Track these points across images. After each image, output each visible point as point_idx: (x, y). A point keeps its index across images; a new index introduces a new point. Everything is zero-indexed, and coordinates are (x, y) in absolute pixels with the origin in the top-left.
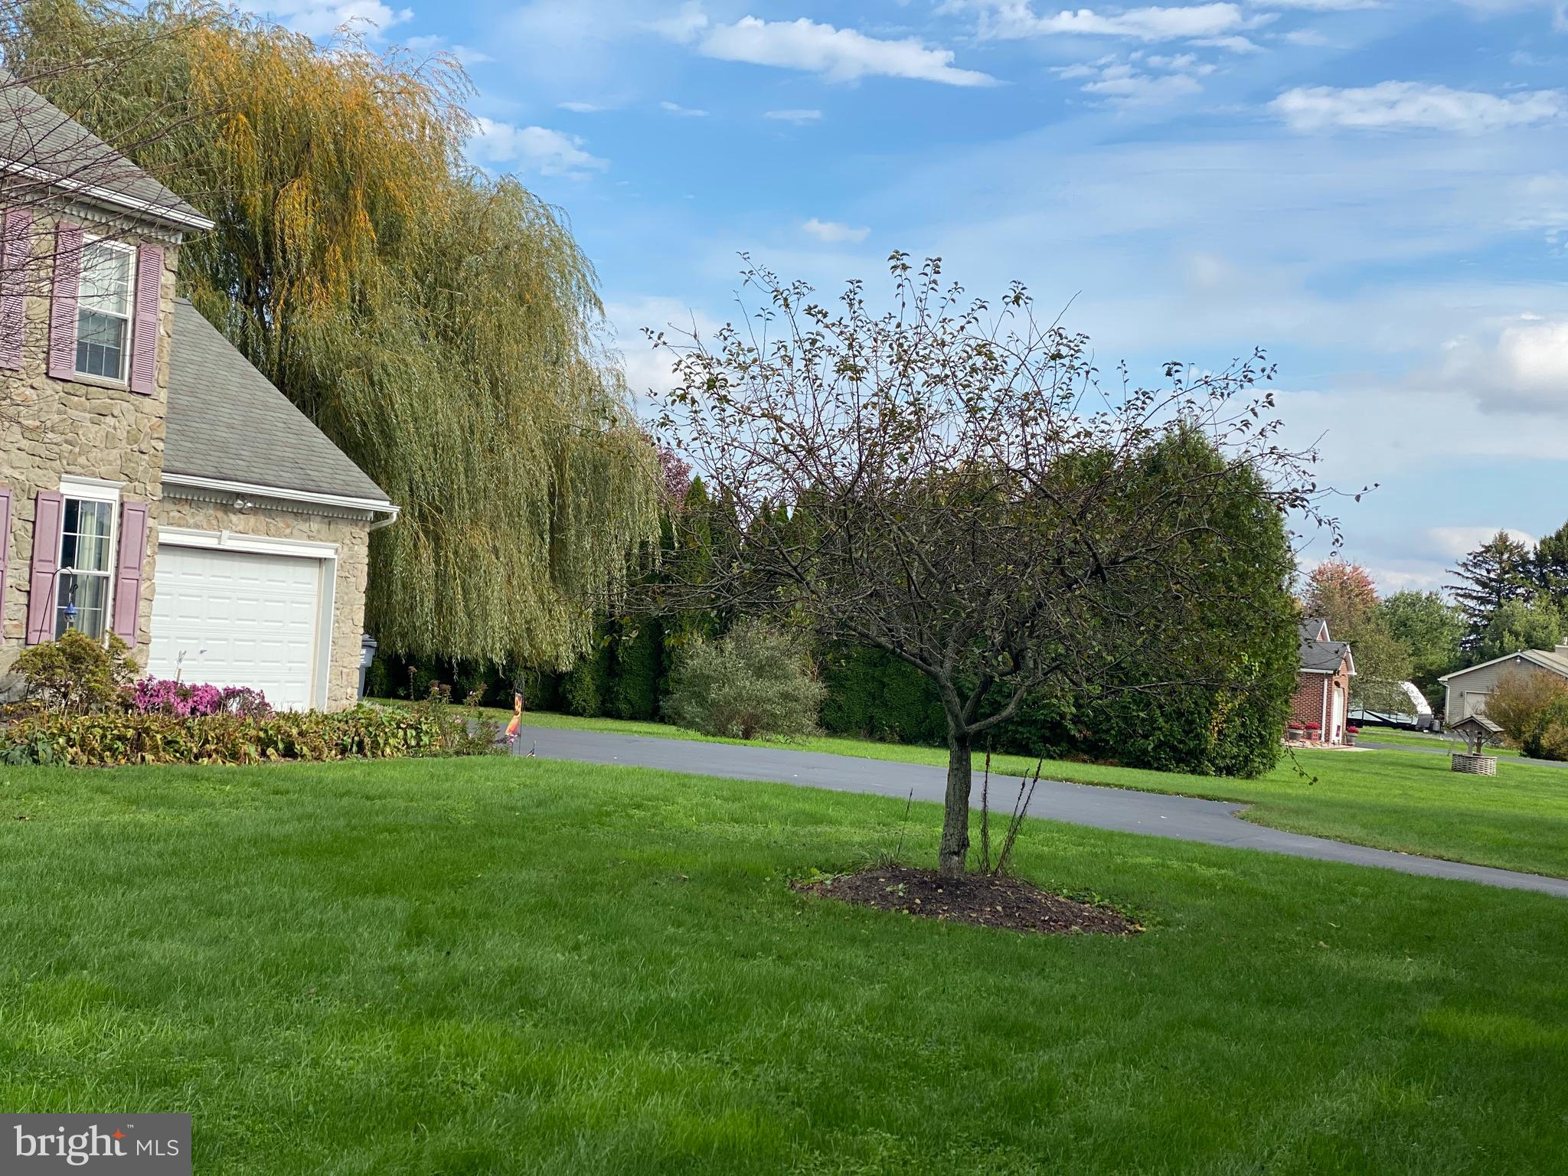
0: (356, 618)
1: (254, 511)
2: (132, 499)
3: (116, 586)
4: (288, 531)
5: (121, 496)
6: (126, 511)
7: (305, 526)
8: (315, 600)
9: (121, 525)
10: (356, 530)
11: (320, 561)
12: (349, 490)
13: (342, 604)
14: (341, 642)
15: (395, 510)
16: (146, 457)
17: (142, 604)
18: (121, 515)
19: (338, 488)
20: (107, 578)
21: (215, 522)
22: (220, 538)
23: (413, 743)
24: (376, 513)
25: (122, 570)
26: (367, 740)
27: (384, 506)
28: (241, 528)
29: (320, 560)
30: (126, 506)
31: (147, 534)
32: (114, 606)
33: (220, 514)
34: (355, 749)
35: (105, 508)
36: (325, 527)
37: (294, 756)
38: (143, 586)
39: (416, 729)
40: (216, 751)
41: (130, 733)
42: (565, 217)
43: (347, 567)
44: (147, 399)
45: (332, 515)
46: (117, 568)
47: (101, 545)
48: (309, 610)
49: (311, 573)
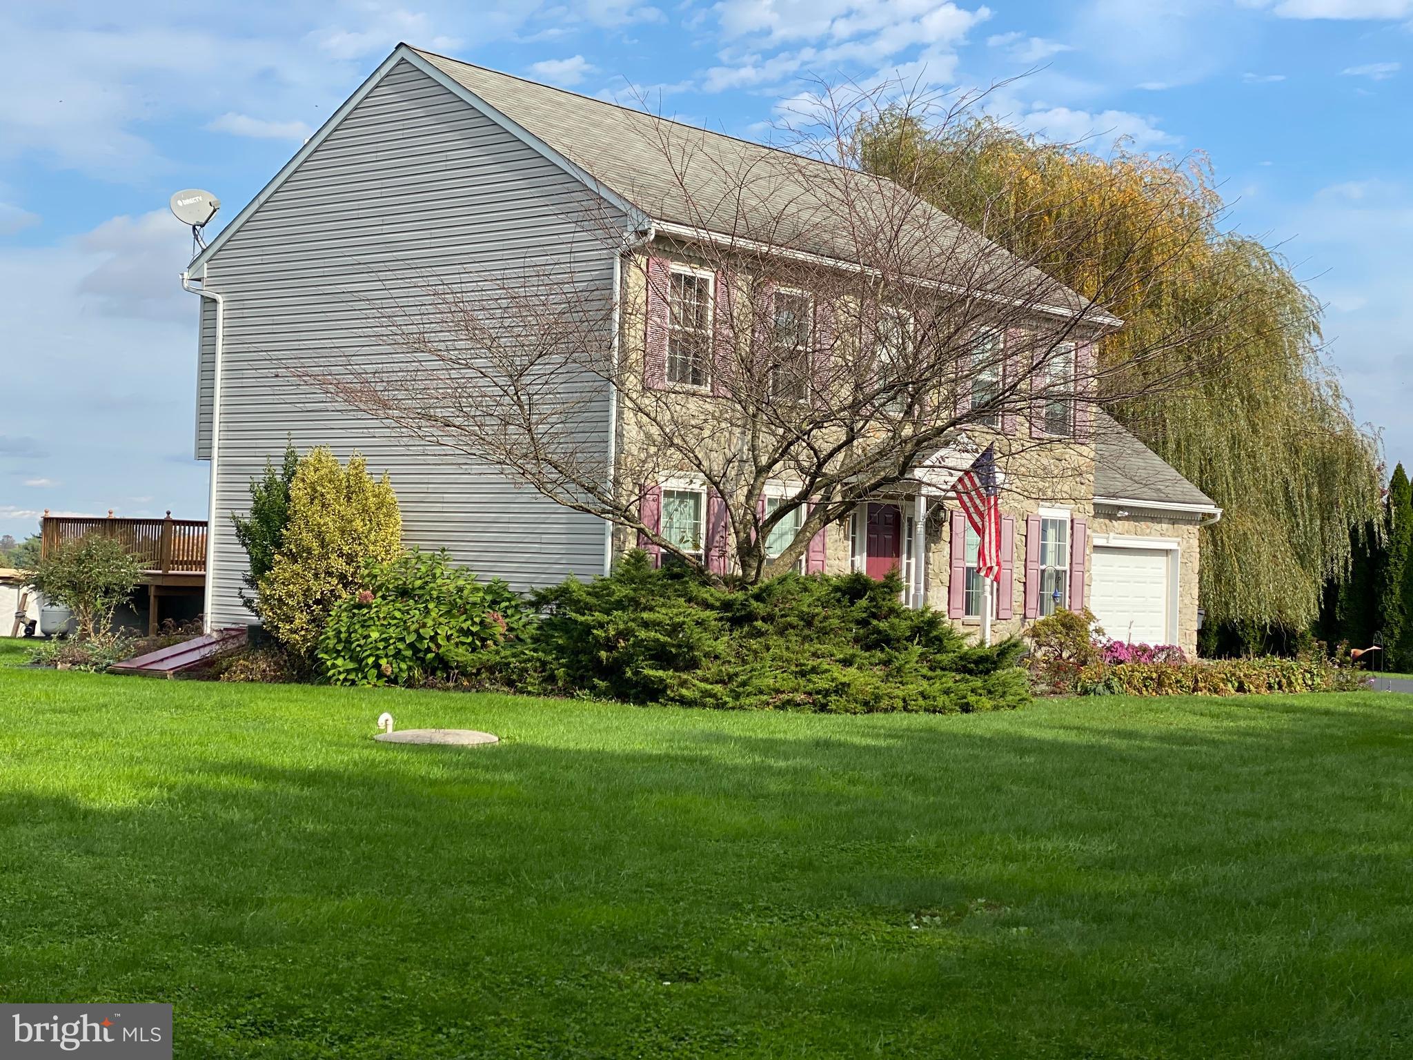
0: (1193, 592)
1: (1127, 518)
2: (1077, 516)
3: (1071, 577)
4: (1148, 531)
5: (1072, 515)
6: (1075, 525)
7: (1157, 526)
8: (1164, 581)
9: (1072, 535)
10: (1190, 527)
11: (1167, 552)
12: (1187, 498)
13: (1185, 583)
14: (1184, 611)
15: (1219, 511)
16: (1083, 487)
17: (1086, 588)
18: (1072, 528)
19: (1181, 498)
20: (1065, 572)
21: (1104, 527)
22: (1108, 538)
23: (1310, 683)
24: (1204, 514)
25: (1074, 565)
26: (1284, 681)
27: (1210, 509)
28: (1120, 531)
29: (1167, 550)
30: (1075, 522)
31: (1087, 538)
32: (1070, 590)
33: (1107, 521)
34: (1276, 686)
35: (1062, 523)
36: (1171, 526)
37: (1244, 691)
38: (1086, 575)
39: (1310, 672)
40: (1205, 687)
41: (1154, 675)
42: (1284, 261)
43: (1186, 555)
44: (1084, 447)
45: (1176, 518)
46: (1071, 564)
47: (1059, 549)
48: (1161, 589)
49: (1161, 561)
